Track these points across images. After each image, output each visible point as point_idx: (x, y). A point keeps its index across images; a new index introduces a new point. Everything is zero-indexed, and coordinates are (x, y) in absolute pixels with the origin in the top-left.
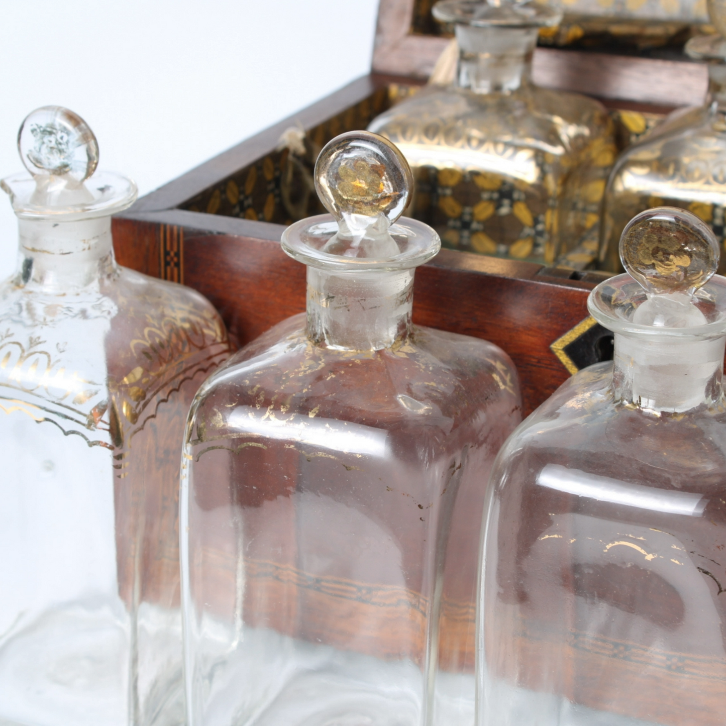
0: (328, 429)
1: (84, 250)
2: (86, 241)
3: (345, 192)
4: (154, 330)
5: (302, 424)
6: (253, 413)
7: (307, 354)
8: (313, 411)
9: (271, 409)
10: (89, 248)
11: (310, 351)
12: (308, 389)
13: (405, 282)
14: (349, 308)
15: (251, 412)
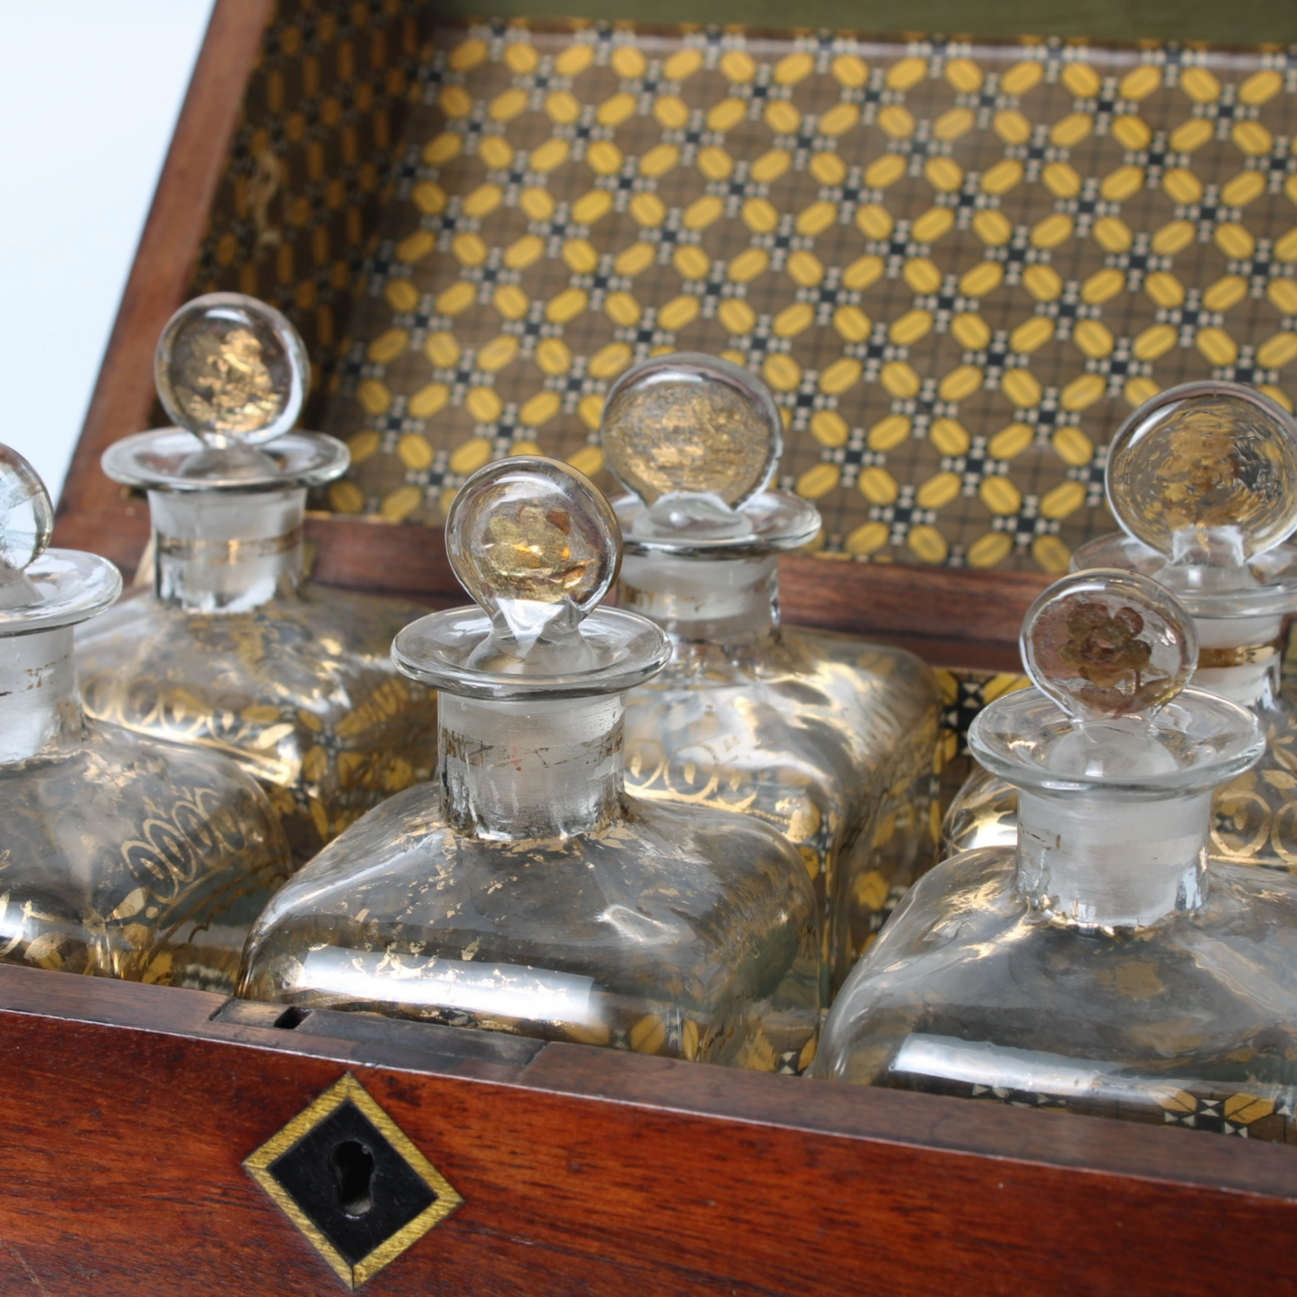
0: (498, 980)
1: (31, 687)
2: (34, 672)
3: (503, 562)
4: (159, 823)
5: (450, 973)
6: (361, 959)
7: (447, 850)
8: (468, 949)
9: (392, 951)
10: (39, 684)
11: (451, 845)
12: (456, 911)
13: (614, 716)
14: (520, 764)
15: (357, 957)
